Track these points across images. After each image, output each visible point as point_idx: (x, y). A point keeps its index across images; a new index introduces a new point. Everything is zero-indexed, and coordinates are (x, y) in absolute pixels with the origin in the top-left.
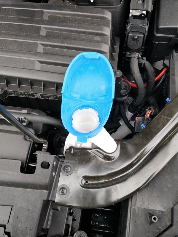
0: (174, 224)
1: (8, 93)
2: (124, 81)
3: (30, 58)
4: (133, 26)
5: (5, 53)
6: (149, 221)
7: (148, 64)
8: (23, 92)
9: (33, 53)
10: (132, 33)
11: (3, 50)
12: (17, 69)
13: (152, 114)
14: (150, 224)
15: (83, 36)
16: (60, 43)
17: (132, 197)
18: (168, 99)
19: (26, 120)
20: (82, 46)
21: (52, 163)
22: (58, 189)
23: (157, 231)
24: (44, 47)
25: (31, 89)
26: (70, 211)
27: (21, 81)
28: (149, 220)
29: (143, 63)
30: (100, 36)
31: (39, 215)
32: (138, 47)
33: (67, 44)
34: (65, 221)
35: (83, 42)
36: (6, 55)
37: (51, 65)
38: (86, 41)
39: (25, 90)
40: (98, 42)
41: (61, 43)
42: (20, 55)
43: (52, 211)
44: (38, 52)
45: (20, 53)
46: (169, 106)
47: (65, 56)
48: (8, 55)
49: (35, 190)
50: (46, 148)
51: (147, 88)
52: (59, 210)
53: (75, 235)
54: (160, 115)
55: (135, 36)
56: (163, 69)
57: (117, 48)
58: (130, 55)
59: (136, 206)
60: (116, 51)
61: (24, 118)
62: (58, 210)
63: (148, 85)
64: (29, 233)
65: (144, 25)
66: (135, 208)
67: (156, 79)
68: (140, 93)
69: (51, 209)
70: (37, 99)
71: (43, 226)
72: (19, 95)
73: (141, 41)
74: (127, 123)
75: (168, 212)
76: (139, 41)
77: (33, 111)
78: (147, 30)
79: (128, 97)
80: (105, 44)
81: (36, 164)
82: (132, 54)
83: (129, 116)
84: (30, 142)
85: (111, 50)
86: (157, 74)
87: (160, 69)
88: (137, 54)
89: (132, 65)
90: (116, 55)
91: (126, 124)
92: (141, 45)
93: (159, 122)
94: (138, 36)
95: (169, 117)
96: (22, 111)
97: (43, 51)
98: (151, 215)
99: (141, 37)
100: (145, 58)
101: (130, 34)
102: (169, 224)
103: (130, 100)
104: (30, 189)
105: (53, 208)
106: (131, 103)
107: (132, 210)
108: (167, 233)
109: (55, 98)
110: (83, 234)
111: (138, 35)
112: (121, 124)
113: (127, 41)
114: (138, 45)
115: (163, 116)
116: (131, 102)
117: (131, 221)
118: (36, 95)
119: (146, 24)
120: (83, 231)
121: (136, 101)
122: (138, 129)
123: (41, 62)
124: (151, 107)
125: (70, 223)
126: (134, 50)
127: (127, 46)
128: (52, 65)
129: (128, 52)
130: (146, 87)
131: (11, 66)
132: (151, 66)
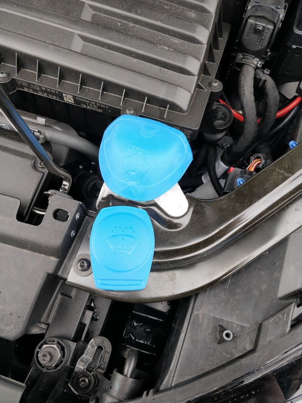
0: (258, 349)
1: (17, 85)
2: (223, 105)
3: (66, 27)
4: (259, 6)
5: (23, 11)
6: (217, 338)
7: (270, 83)
8: (44, 86)
9: (74, 19)
10: (254, 18)
11: (21, 5)
12: (40, 42)
13: (260, 167)
14: (219, 344)
15: (167, 5)
16: (123, 10)
17: (197, 295)
18: (292, 143)
19: (41, 136)
20: (161, 22)
21: (73, 214)
22: (76, 260)
23: (228, 356)
24: (93, 12)
25: (59, 85)
26: (91, 304)
27: (43, 67)
28: (218, 336)
29: (263, 78)
30: (197, 10)
31: (37, 295)
32: (260, 48)
33: (136, 13)
34: (80, 317)
35: (163, 17)
36: (24, 13)
37: (100, 46)
38: (171, 15)
39: (49, 84)
40: (191, 20)
41: (126, 11)
42: (48, 19)
43: (60, 296)
44: (81, 19)
45: (49, 15)
46: (291, 154)
47: (129, 35)
48: (27, 15)
49: (37, 254)
50: (67, 188)
51: (260, 126)
52: (73, 297)
53: (92, 342)
54: (272, 166)
55: (258, 25)
56: (295, 98)
57: (223, 41)
58: (243, 60)
59: (201, 311)
60: (220, 46)
61: (39, 132)
62: (70, 297)
63: (263, 121)
64: (14, 321)
65: (279, 8)
66: (198, 314)
67: (279, 114)
68: (246, 131)
69: (59, 294)
70: (67, 105)
71: (41, 318)
72: (37, 91)
73: (267, 36)
74: (215, 181)
75: (253, 329)
76: (263, 35)
77: (55, 124)
78: (282, 17)
79: (225, 135)
80: (203, 28)
81: (45, 212)
82: (247, 58)
83: (219, 170)
84: (42, 174)
85: (211, 40)
86: (283, 106)
87: (290, 97)
88: (256, 61)
89: (243, 78)
90: (219, 54)
91: (212, 182)
92: (266, 43)
93: (269, 178)
94: (264, 27)
95: (288, 172)
96: (36, 119)
97: (92, 19)
98: (222, 329)
99: (268, 29)
100: (267, 72)
101: (251, 21)
102: (249, 347)
103: (228, 141)
104: (28, 250)
105: (63, 292)
106: (228, 148)
107: (192, 316)
108: (243, 361)
109: (99, 107)
110: (105, 342)
111: (264, 25)
112: (204, 182)
113: (242, 33)
114: (260, 43)
115: (277, 169)
116: (228, 146)
117: (188, 333)
118: (66, 97)
119: (283, 7)
120: (105, 338)
121: (237, 143)
122: (230, 188)
123: (84, 39)
124: (260, 155)
125: (87, 321)
126: (251, 51)
127: (240, 42)
128: (104, 47)
129: (240, 52)
130: (259, 124)
131: (30, 36)
132: (275, 88)
